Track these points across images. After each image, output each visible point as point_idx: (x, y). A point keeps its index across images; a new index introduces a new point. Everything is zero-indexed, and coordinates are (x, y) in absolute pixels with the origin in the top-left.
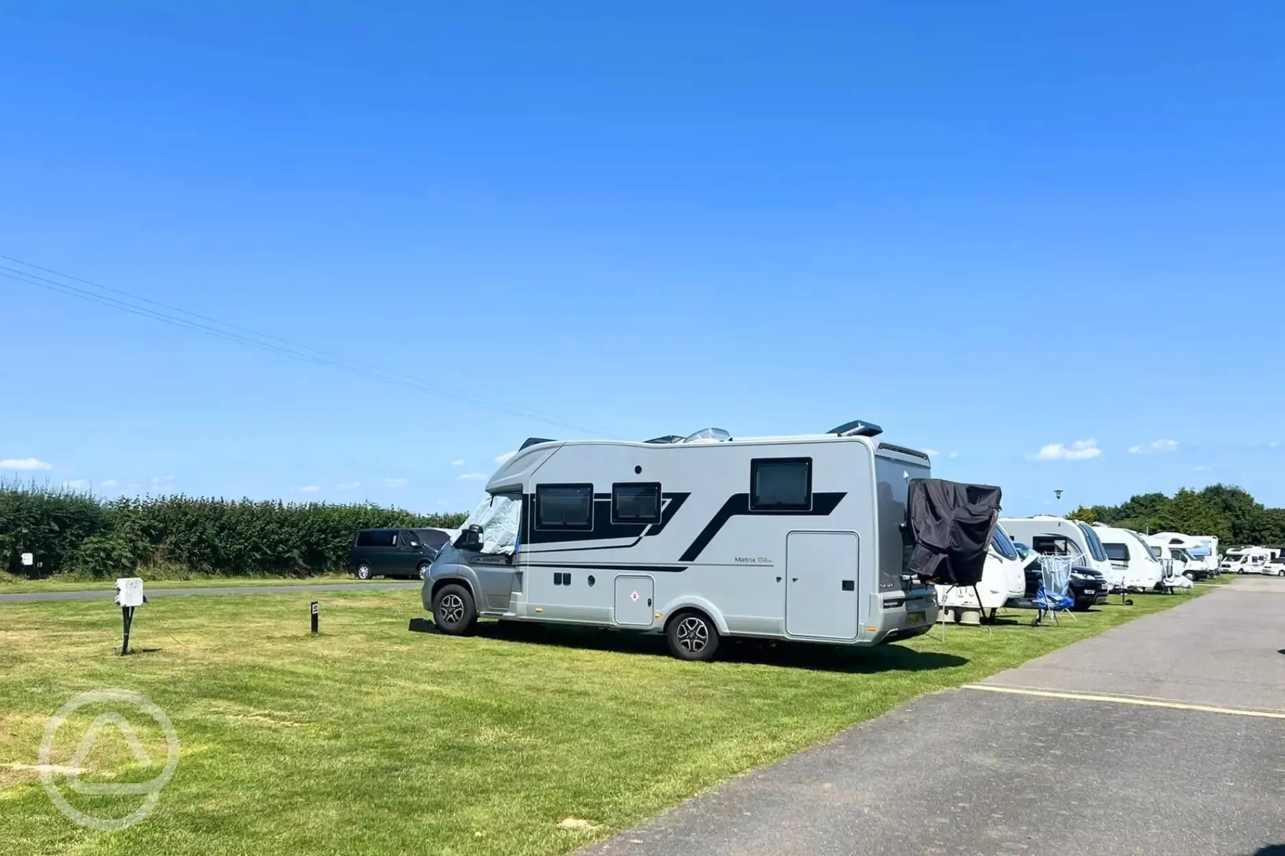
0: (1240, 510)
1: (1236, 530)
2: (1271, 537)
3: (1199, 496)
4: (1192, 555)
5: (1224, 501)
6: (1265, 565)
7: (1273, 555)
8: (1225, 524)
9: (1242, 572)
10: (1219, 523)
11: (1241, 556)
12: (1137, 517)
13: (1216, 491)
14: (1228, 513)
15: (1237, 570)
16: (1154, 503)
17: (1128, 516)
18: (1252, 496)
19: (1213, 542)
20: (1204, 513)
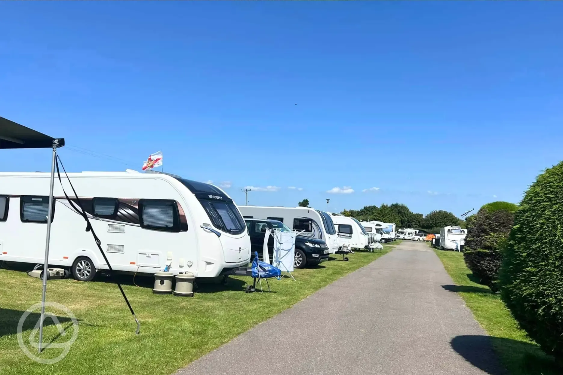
0: (404, 214)
1: (402, 222)
2: (415, 225)
3: (389, 208)
4: (385, 231)
5: (399, 210)
6: (413, 236)
7: (416, 232)
8: (398, 219)
9: (404, 239)
10: (396, 219)
11: (404, 232)
12: (366, 215)
13: (395, 206)
14: (400, 215)
15: (402, 238)
16: (372, 210)
17: (362, 215)
18: (409, 208)
19: (394, 226)
20: (391, 214)
